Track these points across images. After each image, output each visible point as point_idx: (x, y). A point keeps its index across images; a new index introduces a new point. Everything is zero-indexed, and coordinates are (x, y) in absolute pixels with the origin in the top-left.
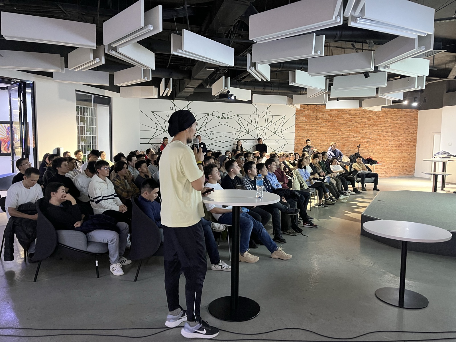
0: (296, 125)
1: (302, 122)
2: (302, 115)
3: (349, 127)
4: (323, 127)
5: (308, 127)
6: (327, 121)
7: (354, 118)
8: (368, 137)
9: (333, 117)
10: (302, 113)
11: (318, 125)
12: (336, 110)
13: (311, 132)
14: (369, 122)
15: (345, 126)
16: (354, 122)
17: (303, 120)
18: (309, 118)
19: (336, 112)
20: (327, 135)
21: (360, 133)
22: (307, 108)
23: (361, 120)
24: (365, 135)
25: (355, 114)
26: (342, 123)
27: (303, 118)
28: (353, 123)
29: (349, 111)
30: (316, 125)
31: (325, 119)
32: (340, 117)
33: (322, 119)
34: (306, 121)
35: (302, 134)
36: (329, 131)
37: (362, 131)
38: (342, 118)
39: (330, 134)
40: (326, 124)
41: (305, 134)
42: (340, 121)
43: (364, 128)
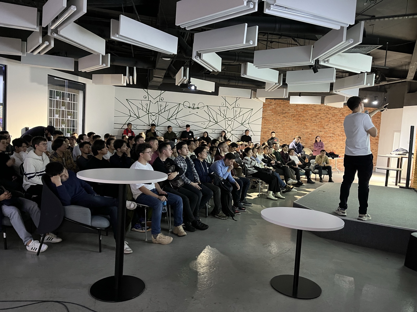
0: (263, 118)
1: (269, 115)
2: (269, 108)
3: (314, 122)
4: (288, 121)
5: (274, 120)
6: (293, 116)
7: (319, 113)
8: (332, 132)
9: (299, 112)
10: (269, 107)
11: (284, 119)
12: (301, 105)
13: (277, 125)
14: (333, 118)
15: (310, 121)
16: (318, 117)
17: (270, 113)
18: (276, 112)
19: (302, 107)
20: (292, 128)
21: (325, 128)
22: (274, 102)
23: (325, 116)
24: (329, 130)
25: (320, 110)
26: (307, 118)
27: (269, 112)
28: (318, 119)
29: (314, 107)
30: (283, 119)
31: (291, 113)
32: (305, 113)
33: (288, 113)
34: (273, 115)
35: (268, 126)
36: (294, 125)
37: (327, 126)
38: (307, 113)
39: (296, 128)
40: (292, 118)
41: (271, 127)
42: (305, 116)
43: (328, 124)
